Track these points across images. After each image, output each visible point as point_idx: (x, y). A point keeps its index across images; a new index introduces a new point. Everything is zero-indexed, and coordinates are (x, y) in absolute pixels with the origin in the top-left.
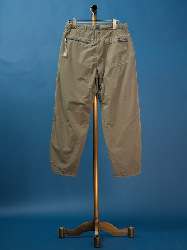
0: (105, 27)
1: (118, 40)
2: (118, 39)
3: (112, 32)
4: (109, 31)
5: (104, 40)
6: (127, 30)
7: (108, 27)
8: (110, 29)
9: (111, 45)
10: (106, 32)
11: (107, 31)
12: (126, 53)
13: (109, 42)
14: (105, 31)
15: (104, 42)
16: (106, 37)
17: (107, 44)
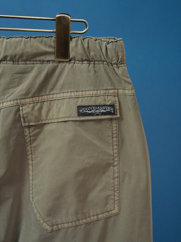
0: (19, 50)
1: (80, 114)
2: (79, 107)
3: (54, 70)
4: (37, 67)
5: (15, 109)
6: (119, 71)
7: (35, 51)
8: (43, 58)
9: (47, 128)
10: (24, 72)
11: (29, 65)
12: (114, 171)
13: (38, 118)
14: (21, 66)
15: (17, 119)
16: (26, 95)
17: (29, 127)
